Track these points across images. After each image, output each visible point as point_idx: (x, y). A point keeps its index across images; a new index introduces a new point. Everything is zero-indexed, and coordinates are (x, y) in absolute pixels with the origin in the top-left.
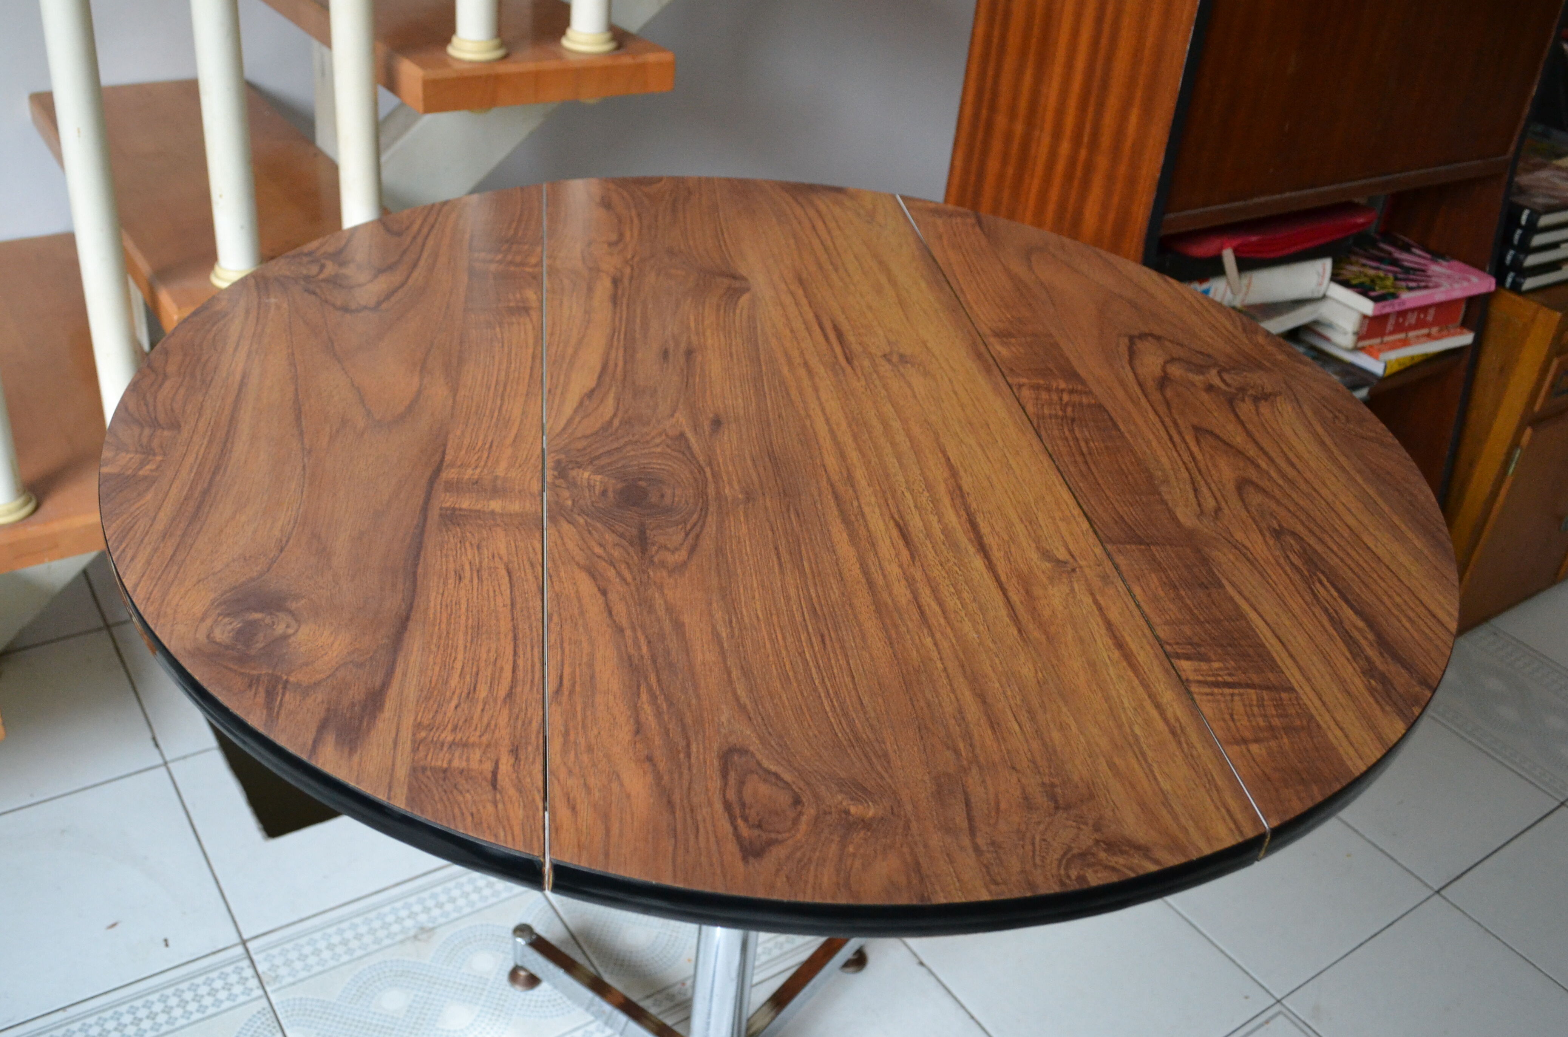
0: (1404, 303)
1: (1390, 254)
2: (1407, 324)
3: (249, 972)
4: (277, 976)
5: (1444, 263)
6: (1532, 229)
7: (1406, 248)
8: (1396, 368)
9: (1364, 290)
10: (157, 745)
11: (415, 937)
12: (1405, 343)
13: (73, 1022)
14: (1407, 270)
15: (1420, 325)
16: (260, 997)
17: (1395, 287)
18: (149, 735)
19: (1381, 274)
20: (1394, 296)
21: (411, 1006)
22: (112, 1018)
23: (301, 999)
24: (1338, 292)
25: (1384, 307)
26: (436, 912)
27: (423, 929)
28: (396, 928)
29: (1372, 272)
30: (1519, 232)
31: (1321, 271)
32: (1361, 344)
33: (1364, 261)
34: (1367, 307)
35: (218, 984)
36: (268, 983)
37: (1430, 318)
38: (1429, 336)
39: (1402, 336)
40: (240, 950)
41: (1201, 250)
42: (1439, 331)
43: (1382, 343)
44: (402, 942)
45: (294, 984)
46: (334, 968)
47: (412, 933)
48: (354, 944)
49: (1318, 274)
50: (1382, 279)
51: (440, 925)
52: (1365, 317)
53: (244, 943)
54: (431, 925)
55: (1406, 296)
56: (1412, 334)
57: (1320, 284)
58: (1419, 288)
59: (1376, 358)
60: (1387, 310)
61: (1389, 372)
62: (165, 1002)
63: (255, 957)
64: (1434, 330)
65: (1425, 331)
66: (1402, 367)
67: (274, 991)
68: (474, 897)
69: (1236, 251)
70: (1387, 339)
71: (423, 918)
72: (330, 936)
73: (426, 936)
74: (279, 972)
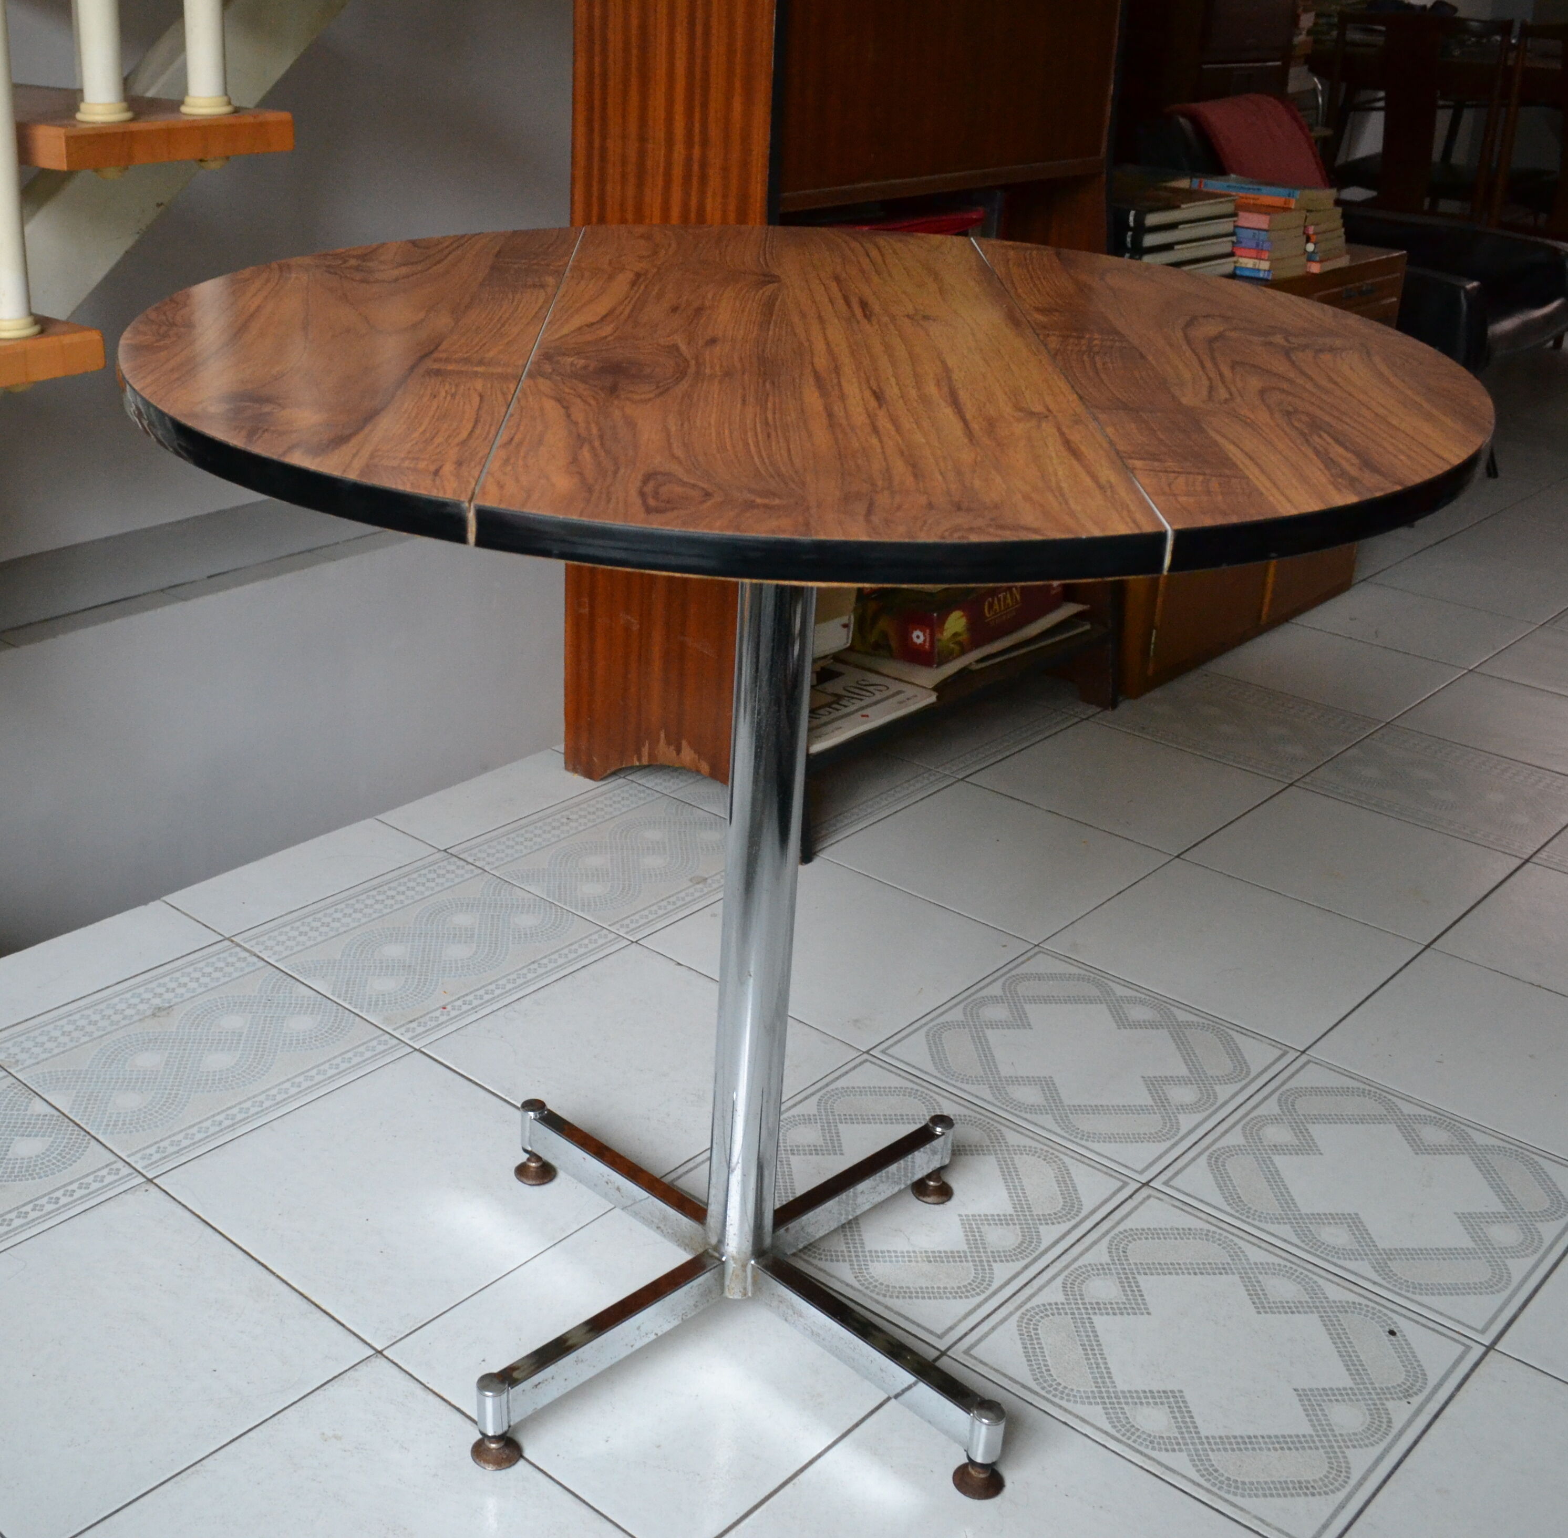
4: (17, 1061)
6: (1141, 230)
11: (154, 1015)
21: (167, 1061)
23: (50, 1072)
26: (170, 995)
27: (159, 1009)
28: (129, 1011)
30: (1131, 233)
44: (140, 1020)
45: (38, 1063)
46: (75, 1046)
47: (149, 1012)
51: (176, 1004)
54: (167, 1005)
68: (204, 980)
71: (157, 1001)
72: (63, 1026)
73: (164, 1013)
74: (18, 1057)
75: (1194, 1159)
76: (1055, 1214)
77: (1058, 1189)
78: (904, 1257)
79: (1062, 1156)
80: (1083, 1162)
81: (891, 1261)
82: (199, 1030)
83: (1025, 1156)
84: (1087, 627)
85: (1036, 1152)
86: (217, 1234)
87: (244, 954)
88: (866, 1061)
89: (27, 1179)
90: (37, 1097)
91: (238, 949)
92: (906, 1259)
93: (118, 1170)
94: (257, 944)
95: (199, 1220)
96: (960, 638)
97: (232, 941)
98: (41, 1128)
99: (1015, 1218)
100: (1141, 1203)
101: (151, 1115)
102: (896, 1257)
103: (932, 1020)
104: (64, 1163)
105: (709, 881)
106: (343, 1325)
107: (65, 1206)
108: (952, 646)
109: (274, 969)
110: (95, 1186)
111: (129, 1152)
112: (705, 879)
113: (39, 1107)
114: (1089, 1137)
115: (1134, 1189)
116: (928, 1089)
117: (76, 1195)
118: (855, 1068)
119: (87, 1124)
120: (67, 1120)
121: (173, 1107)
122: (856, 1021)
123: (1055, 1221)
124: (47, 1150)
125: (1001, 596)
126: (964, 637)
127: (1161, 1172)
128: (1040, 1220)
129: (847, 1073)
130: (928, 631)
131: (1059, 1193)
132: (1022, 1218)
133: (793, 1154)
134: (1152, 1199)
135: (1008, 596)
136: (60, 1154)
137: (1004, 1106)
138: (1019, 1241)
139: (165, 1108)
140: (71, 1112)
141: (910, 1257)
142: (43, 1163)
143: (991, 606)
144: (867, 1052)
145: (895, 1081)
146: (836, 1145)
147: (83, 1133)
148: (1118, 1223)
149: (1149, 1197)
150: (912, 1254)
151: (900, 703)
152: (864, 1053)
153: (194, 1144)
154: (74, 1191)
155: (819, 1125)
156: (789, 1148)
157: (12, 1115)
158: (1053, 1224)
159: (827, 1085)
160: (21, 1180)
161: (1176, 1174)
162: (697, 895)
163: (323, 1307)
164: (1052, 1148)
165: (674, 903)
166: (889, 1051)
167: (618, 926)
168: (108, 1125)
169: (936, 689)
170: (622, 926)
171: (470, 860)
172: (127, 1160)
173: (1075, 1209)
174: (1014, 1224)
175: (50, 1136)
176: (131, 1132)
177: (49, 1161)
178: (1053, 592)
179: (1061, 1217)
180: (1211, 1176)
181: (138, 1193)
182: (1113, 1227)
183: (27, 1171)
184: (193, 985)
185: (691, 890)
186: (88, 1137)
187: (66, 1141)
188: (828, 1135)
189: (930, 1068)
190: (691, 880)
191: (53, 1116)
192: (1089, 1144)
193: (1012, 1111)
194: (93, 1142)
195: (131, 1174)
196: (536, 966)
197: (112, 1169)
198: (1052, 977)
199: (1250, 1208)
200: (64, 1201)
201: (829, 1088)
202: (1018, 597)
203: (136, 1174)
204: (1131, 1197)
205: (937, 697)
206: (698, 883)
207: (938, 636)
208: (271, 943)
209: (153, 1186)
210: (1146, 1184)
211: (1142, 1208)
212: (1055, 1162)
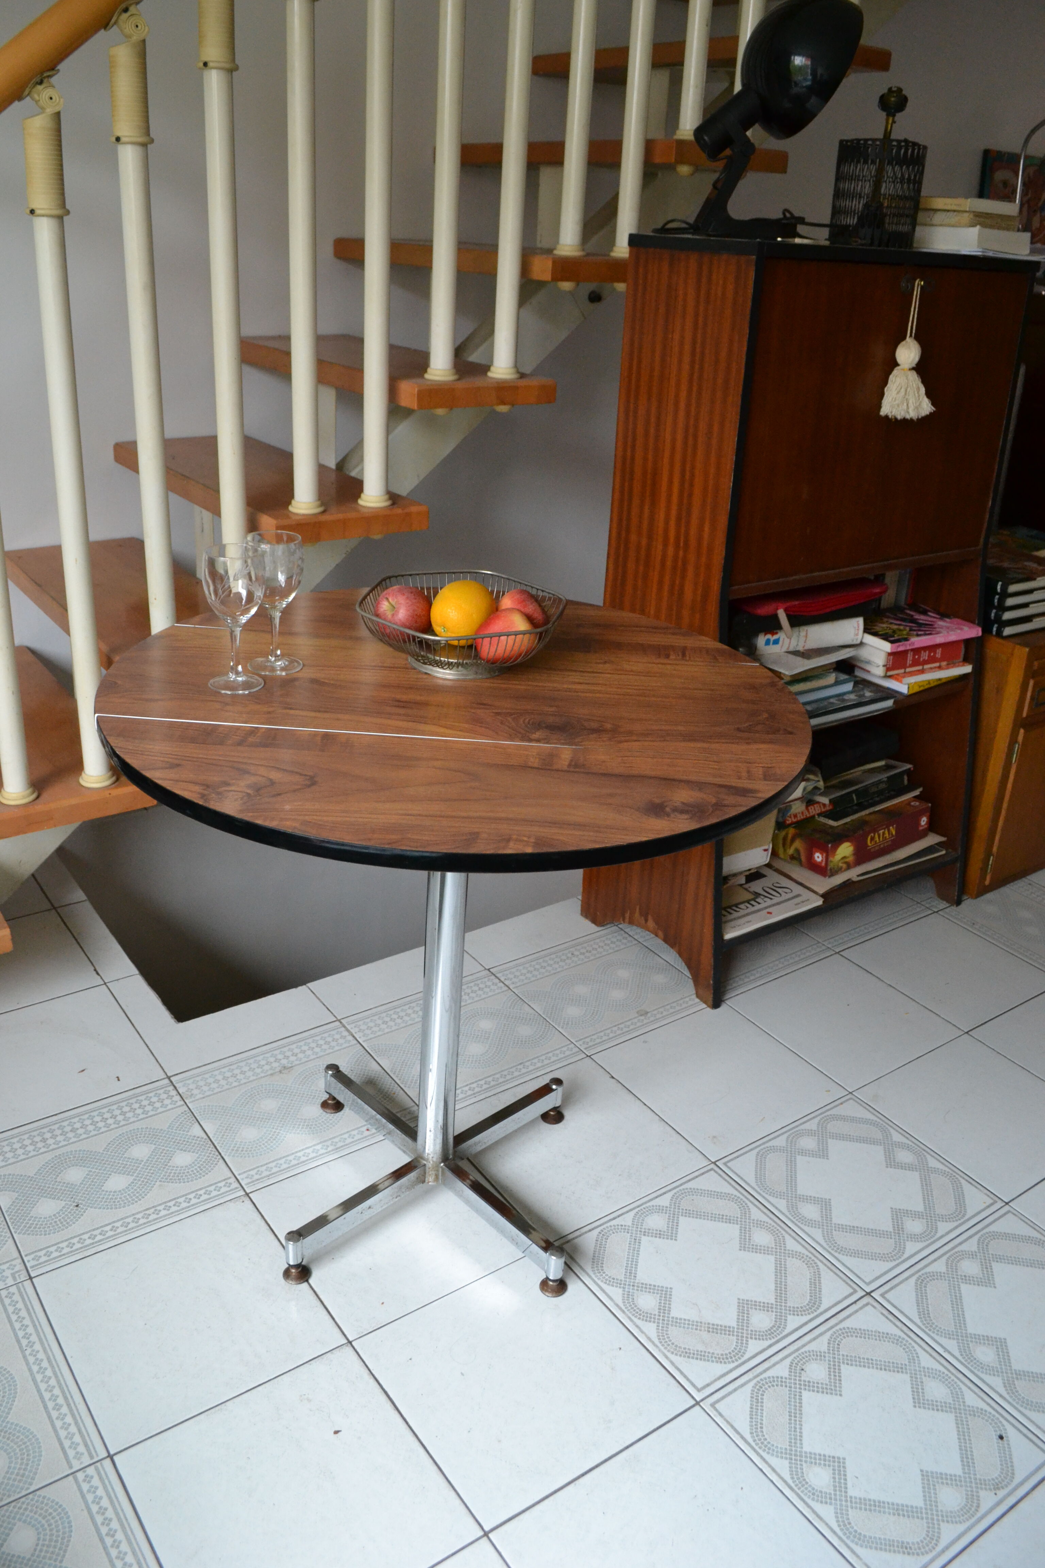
0: (913, 644)
1: (912, 616)
2: (921, 660)
3: (174, 1093)
4: (192, 1095)
5: (948, 620)
6: (1005, 595)
7: (925, 613)
8: (916, 689)
9: (885, 637)
10: (98, 974)
11: (280, 1072)
12: (922, 672)
13: (63, 1121)
14: (920, 625)
15: (932, 660)
16: (183, 1105)
17: (908, 634)
18: (93, 968)
19: (902, 627)
20: (906, 639)
21: (280, 1107)
22: (88, 1118)
23: (209, 1106)
24: (869, 639)
25: (898, 646)
26: (292, 1058)
27: (285, 1068)
28: (266, 1067)
29: (895, 627)
30: (997, 597)
31: (856, 625)
32: (889, 673)
33: (893, 621)
34: (887, 647)
35: (154, 1099)
36: (186, 1098)
37: (938, 655)
38: (940, 668)
39: (920, 668)
40: (167, 1081)
41: (763, 610)
42: (948, 664)
43: (905, 672)
44: (272, 1074)
45: (204, 1098)
46: (228, 1089)
47: (278, 1070)
48: (240, 1077)
49: (855, 628)
50: (900, 630)
51: (296, 1066)
52: (889, 654)
53: (169, 1078)
54: (290, 1065)
55: (914, 639)
56: (926, 667)
57: (857, 635)
58: (925, 635)
59: (901, 682)
60: (901, 649)
61: (911, 692)
62: (121, 1109)
63: (176, 1085)
64: (944, 664)
65: (937, 664)
66: (922, 688)
67: (190, 1102)
68: (317, 1050)
69: (786, 610)
70: (908, 670)
71: (284, 1062)
72: (224, 1072)
73: (286, 1071)
74: (193, 1092)
75: (907, 1279)
76: (802, 1308)
77: (809, 1288)
78: (693, 1325)
79: (819, 1263)
80: (831, 1270)
81: (684, 1327)
82: (304, 1087)
83: (794, 1259)
84: (944, 852)
85: (803, 1257)
86: (276, 1240)
87: (346, 1033)
88: (712, 1169)
89: (176, 1183)
90: (197, 1123)
91: (343, 1029)
92: (694, 1327)
93: (230, 1184)
94: (355, 1027)
95: (268, 1228)
96: (847, 860)
97: (341, 1023)
98: (193, 1146)
99: (774, 1306)
100: (861, 1308)
101: (260, 1146)
102: (689, 1324)
103: (764, 1143)
104: (200, 1174)
105: (649, 1015)
106: (333, 1319)
107: (193, 1205)
108: (841, 865)
109: (361, 1047)
110: (214, 1193)
111: (240, 1172)
112: (647, 1013)
113: (196, 1131)
114: (842, 1250)
115: (859, 1296)
116: (746, 1197)
117: (202, 1199)
118: (703, 1174)
119: (221, 1147)
120: (210, 1142)
121: (274, 1142)
122: (714, 1137)
123: (800, 1313)
124: (193, 1163)
125: (881, 832)
126: (851, 859)
127: (882, 1285)
128: (790, 1311)
129: (697, 1177)
130: (824, 855)
131: (809, 1292)
132: (779, 1307)
133: (644, 1235)
134: (869, 1306)
135: (886, 832)
136: (199, 1167)
137: (792, 1218)
138: (771, 1325)
139: (269, 1142)
140: (214, 1137)
141: (697, 1326)
142: (188, 1172)
143: (872, 839)
144: (714, 1163)
145: (727, 1189)
146: (674, 1232)
147: (217, 1153)
148: (841, 1321)
149: (867, 1304)
150: (699, 1324)
151: (796, 904)
152: (712, 1163)
153: (280, 1171)
154: (201, 1195)
155: (667, 1215)
156: (643, 1230)
157: (180, 1134)
158: (798, 1315)
159: (681, 1185)
160: (173, 1182)
161: (892, 1289)
162: (639, 1024)
163: (326, 1304)
164: (815, 1256)
165: (622, 1029)
166: (729, 1164)
167: (581, 1042)
168: (233, 1150)
169: (823, 896)
170: (584, 1043)
171: (502, 979)
172: (238, 1177)
173: (816, 1306)
174: (772, 1311)
175: (197, 1153)
176: (245, 1157)
177: (192, 1171)
178: (921, 828)
179: (804, 1311)
180: (914, 1293)
181: (237, 1203)
182: (837, 1324)
183: (178, 1176)
184: (309, 1052)
185: (636, 1020)
186: (219, 1157)
187: (205, 1158)
188: (671, 1223)
189: (752, 1181)
190: (638, 1012)
191: (203, 1138)
192: (840, 1257)
193: (797, 1222)
194: (221, 1161)
195: (237, 1188)
196: (521, 1067)
197: (227, 1183)
198: (853, 1120)
199: (933, 1323)
200: (194, 1201)
201: (681, 1188)
202: (894, 833)
203: (241, 1188)
204: (855, 1302)
205: (823, 902)
206: (641, 1015)
207: (831, 859)
208: (363, 1027)
209: (248, 1198)
210: (869, 1294)
211: (860, 1312)
212: (813, 1267)
